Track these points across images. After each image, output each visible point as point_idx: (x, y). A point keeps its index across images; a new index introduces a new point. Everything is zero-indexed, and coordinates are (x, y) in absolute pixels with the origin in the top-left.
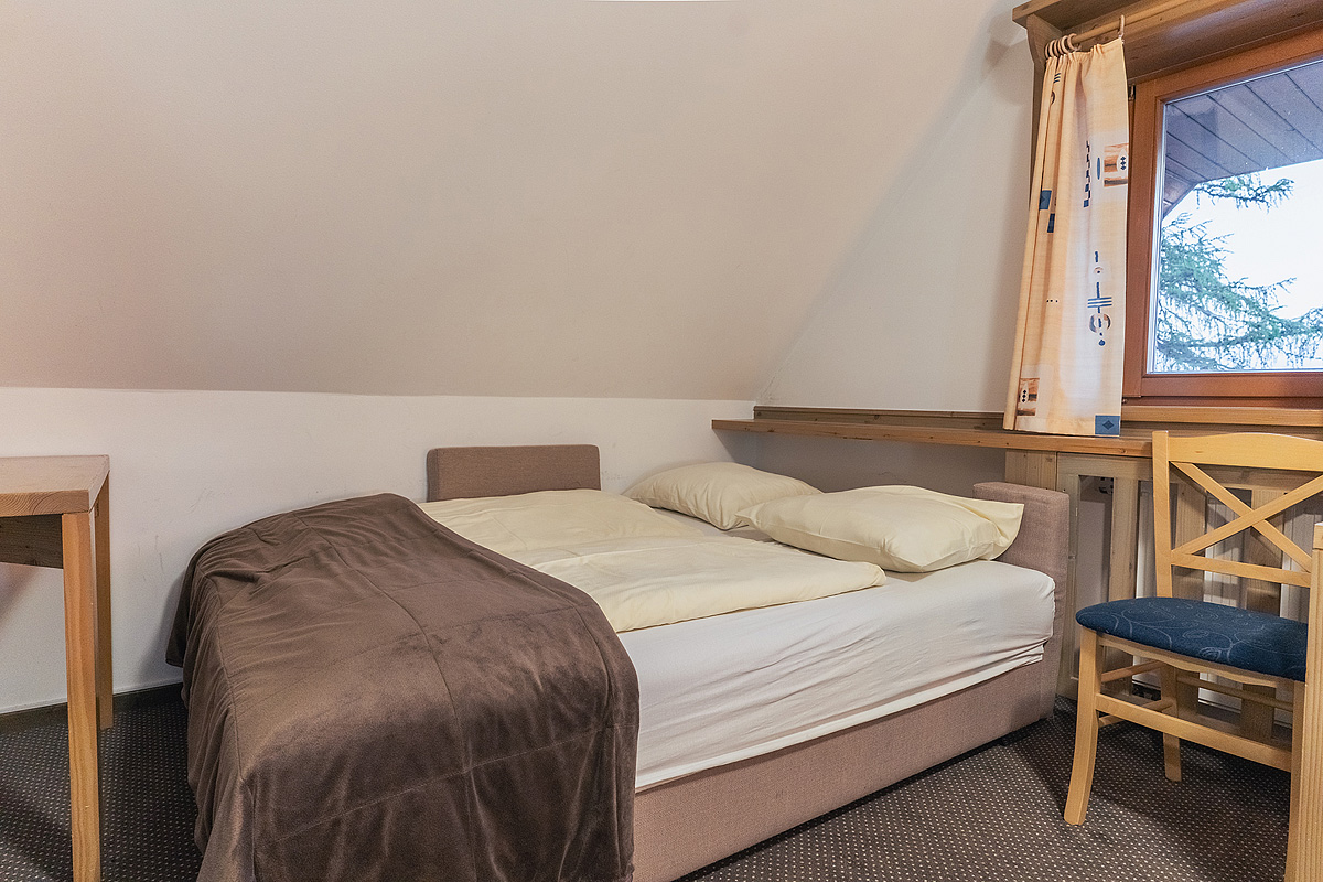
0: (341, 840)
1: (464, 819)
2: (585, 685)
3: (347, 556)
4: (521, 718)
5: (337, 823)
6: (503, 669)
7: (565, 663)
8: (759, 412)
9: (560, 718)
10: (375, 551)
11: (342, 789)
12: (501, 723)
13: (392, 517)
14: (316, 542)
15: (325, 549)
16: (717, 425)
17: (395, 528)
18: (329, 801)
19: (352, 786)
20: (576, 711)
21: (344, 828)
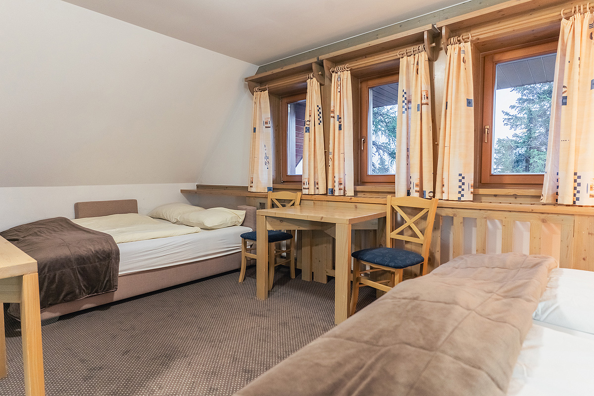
0: (47, 279)
1: (75, 277)
2: (105, 252)
3: (46, 233)
4: (88, 258)
5: (46, 276)
6: (85, 249)
7: (101, 248)
8: (198, 186)
9: (98, 258)
10: (55, 231)
11: (46, 270)
12: (83, 258)
13: (61, 223)
14: (36, 230)
15: (39, 231)
16: (182, 191)
17: (62, 226)
18: (43, 272)
19: (48, 269)
20: (103, 257)
21: (47, 277)
